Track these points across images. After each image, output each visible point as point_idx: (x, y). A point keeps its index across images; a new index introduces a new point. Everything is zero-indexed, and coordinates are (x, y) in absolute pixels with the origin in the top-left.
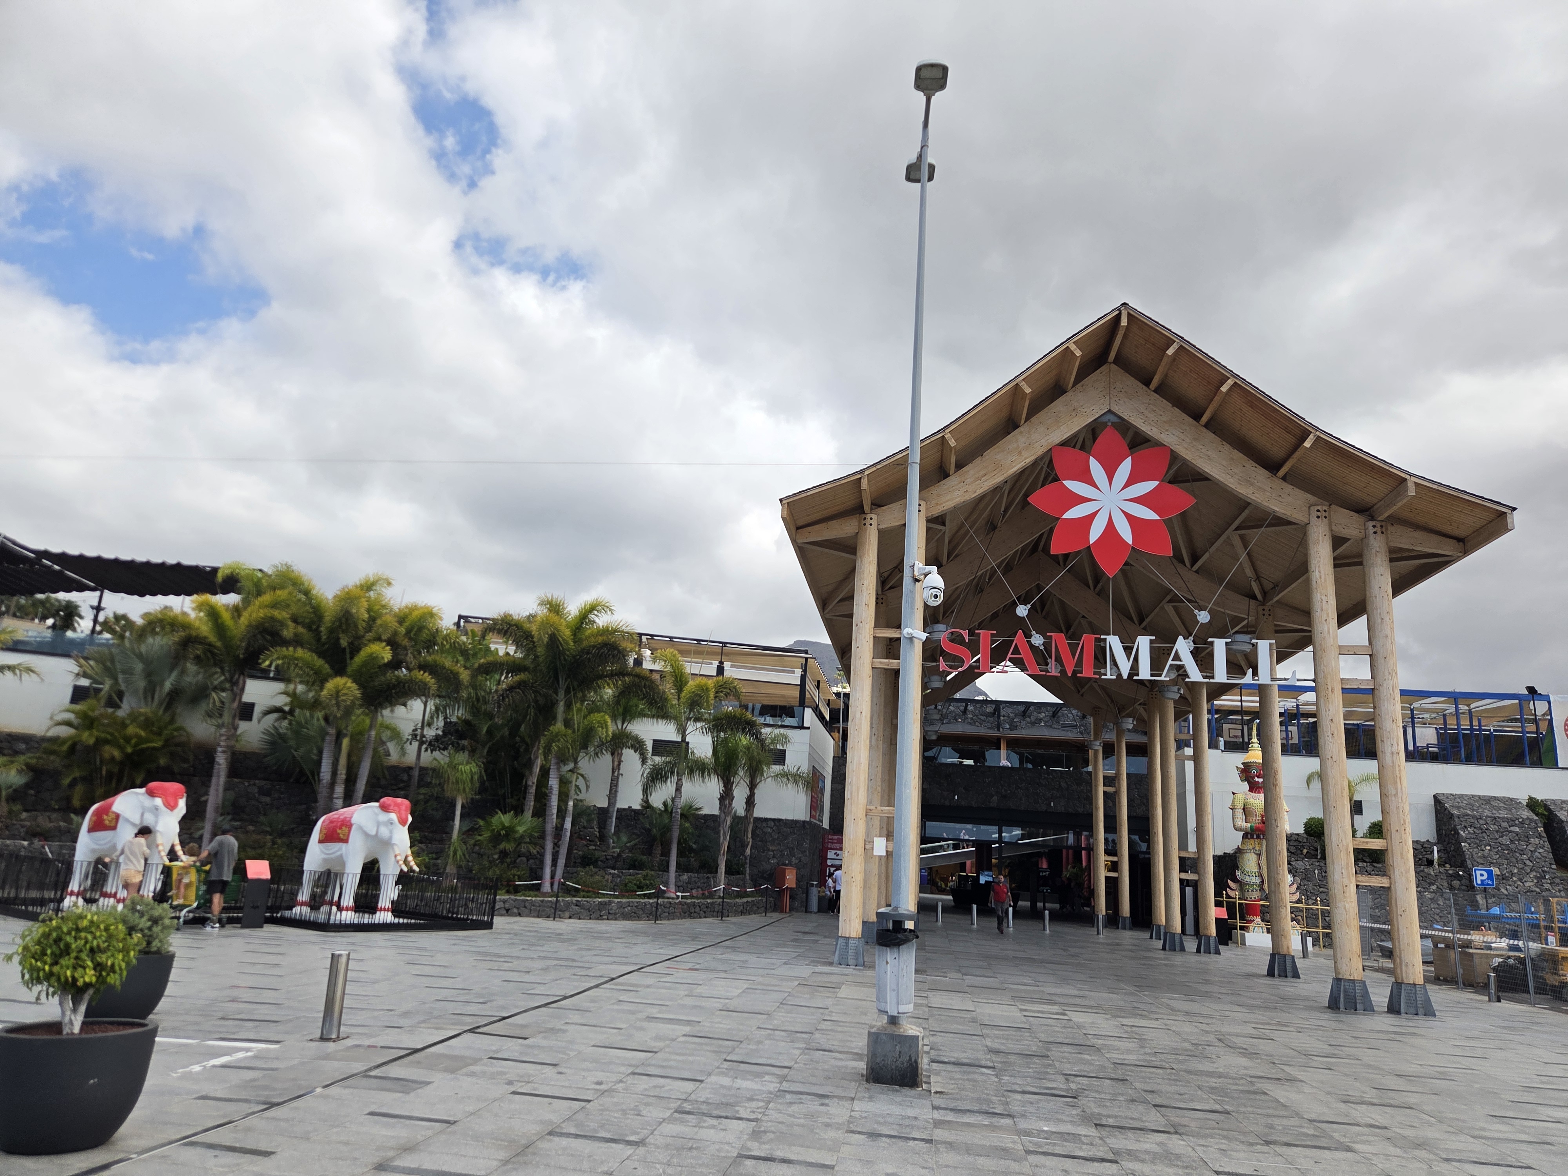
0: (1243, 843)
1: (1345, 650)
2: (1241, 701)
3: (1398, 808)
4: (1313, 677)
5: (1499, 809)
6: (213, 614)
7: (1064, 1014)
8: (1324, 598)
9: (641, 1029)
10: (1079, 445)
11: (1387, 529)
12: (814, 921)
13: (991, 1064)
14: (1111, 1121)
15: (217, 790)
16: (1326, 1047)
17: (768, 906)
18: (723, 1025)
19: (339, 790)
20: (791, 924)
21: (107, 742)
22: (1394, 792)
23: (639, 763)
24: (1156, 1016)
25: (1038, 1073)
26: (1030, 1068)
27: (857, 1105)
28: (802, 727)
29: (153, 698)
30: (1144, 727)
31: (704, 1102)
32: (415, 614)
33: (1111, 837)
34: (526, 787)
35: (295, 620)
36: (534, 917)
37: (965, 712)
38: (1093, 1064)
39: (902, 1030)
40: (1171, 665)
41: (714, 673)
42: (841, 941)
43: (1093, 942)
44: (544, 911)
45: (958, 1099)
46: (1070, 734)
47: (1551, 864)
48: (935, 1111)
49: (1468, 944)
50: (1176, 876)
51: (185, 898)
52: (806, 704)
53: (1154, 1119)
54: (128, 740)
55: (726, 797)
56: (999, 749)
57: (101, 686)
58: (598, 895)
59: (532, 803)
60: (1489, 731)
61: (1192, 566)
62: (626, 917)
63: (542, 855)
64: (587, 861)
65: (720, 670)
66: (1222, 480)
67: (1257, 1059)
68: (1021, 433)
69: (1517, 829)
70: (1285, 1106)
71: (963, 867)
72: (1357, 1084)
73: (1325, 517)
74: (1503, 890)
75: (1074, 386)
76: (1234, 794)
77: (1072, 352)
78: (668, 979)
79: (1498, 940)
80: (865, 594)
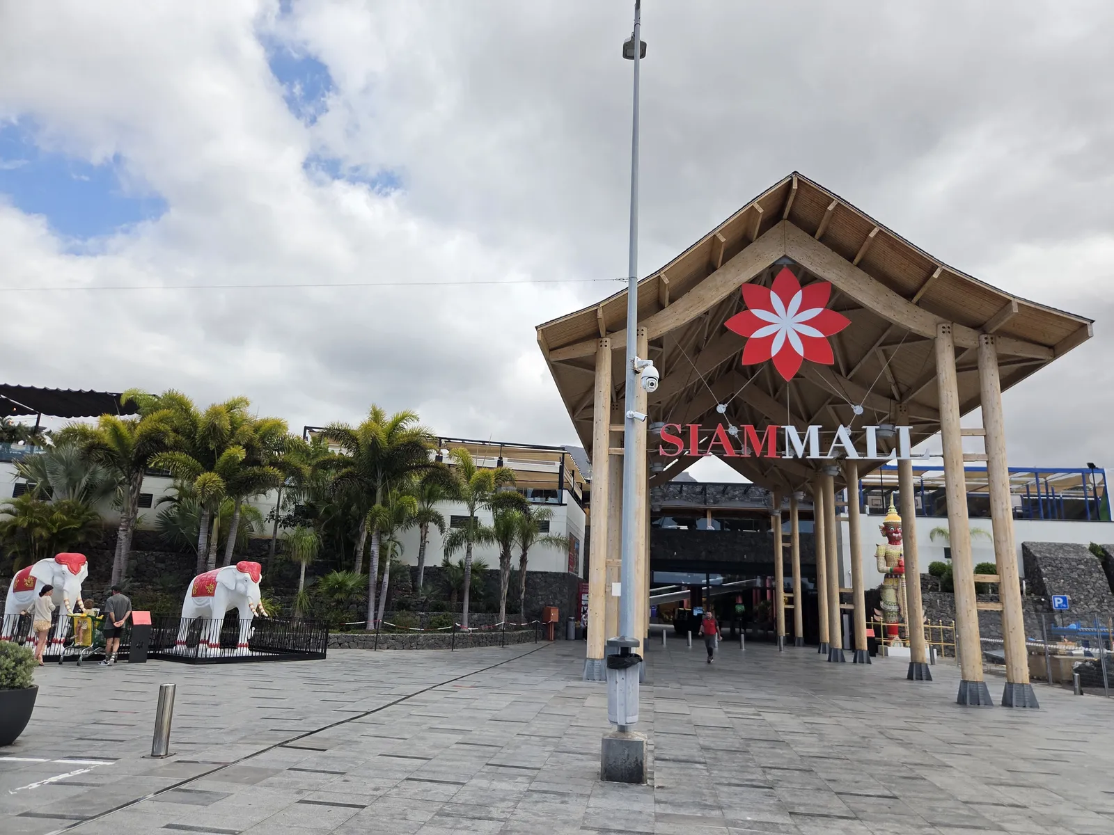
0: (885, 581)
1: (965, 433)
2: (881, 479)
3: (1008, 551)
4: (942, 453)
5: (1069, 552)
6: (115, 430)
7: (760, 715)
8: (949, 393)
9: (423, 739)
10: (762, 283)
11: (995, 340)
12: (572, 646)
13: (703, 760)
14: (802, 809)
15: (120, 559)
16: (963, 736)
17: (538, 636)
18: (491, 733)
19: (213, 557)
20: (554, 649)
21: (37, 525)
22: (1004, 539)
23: (438, 532)
24: (829, 714)
25: (742, 766)
26: (734, 762)
27: (593, 802)
28: (561, 504)
29: (74, 490)
30: (811, 499)
31: (462, 804)
32: (267, 424)
33: (788, 579)
34: (356, 551)
35: (176, 430)
36: (360, 649)
37: (681, 491)
38: (785, 758)
39: (629, 737)
40: (835, 447)
41: (495, 465)
42: (588, 661)
43: (777, 657)
44: (367, 644)
45: (677, 793)
46: (756, 506)
47: (1108, 591)
48: (657, 805)
49: (1055, 652)
50: (837, 607)
51: (84, 640)
52: (564, 487)
53: (837, 806)
54: (54, 523)
55: (505, 557)
56: (706, 517)
57: (35, 484)
58: (409, 631)
59: (361, 564)
60: (1059, 496)
61: (847, 376)
62: (431, 647)
63: (367, 601)
64: (402, 606)
65: (500, 463)
66: (871, 306)
67: (912, 748)
68: (718, 274)
69: (1083, 567)
70: (942, 790)
71: (681, 604)
72: (994, 768)
73: (949, 332)
74: (1074, 611)
75: (758, 237)
76: (878, 545)
77: (756, 210)
78: (453, 695)
79: (1077, 648)
80: (602, 398)
